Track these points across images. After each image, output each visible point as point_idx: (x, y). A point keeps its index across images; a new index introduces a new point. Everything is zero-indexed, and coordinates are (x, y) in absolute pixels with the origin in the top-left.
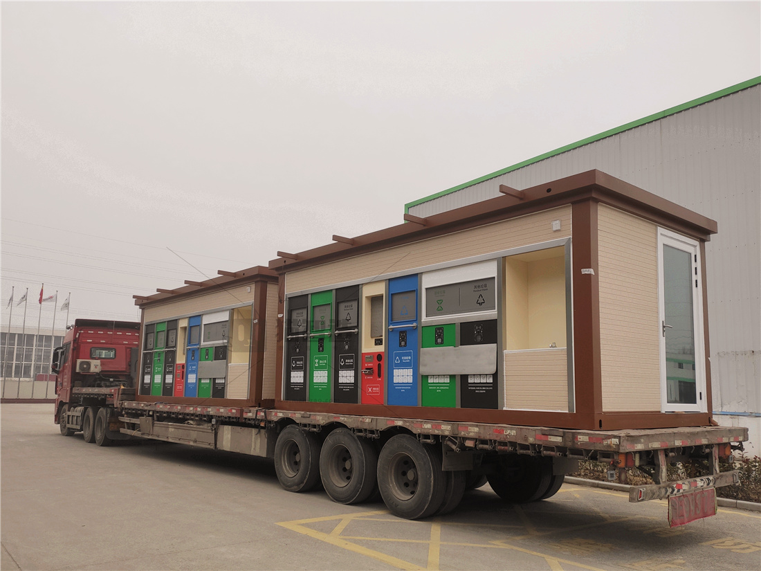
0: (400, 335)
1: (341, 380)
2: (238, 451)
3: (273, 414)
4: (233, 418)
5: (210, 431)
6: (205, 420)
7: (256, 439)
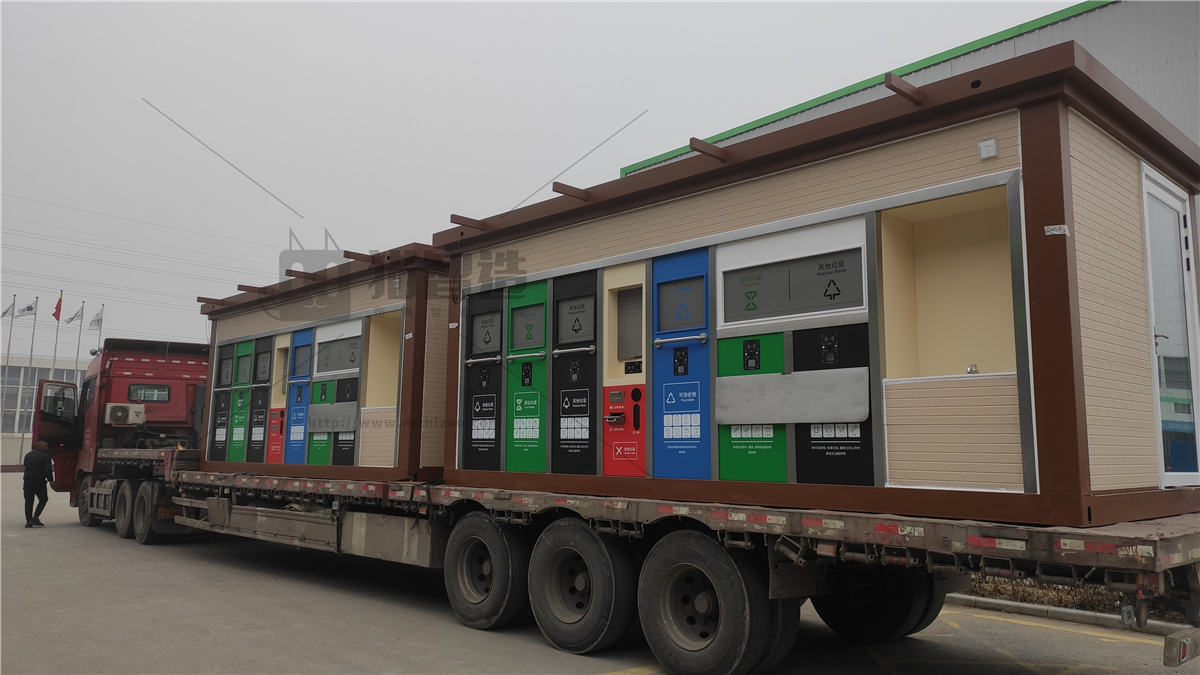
0: (675, 354)
1: (564, 435)
2: (379, 556)
3: (443, 493)
4: (370, 500)
5: (330, 522)
6: (320, 504)
7: (411, 536)
